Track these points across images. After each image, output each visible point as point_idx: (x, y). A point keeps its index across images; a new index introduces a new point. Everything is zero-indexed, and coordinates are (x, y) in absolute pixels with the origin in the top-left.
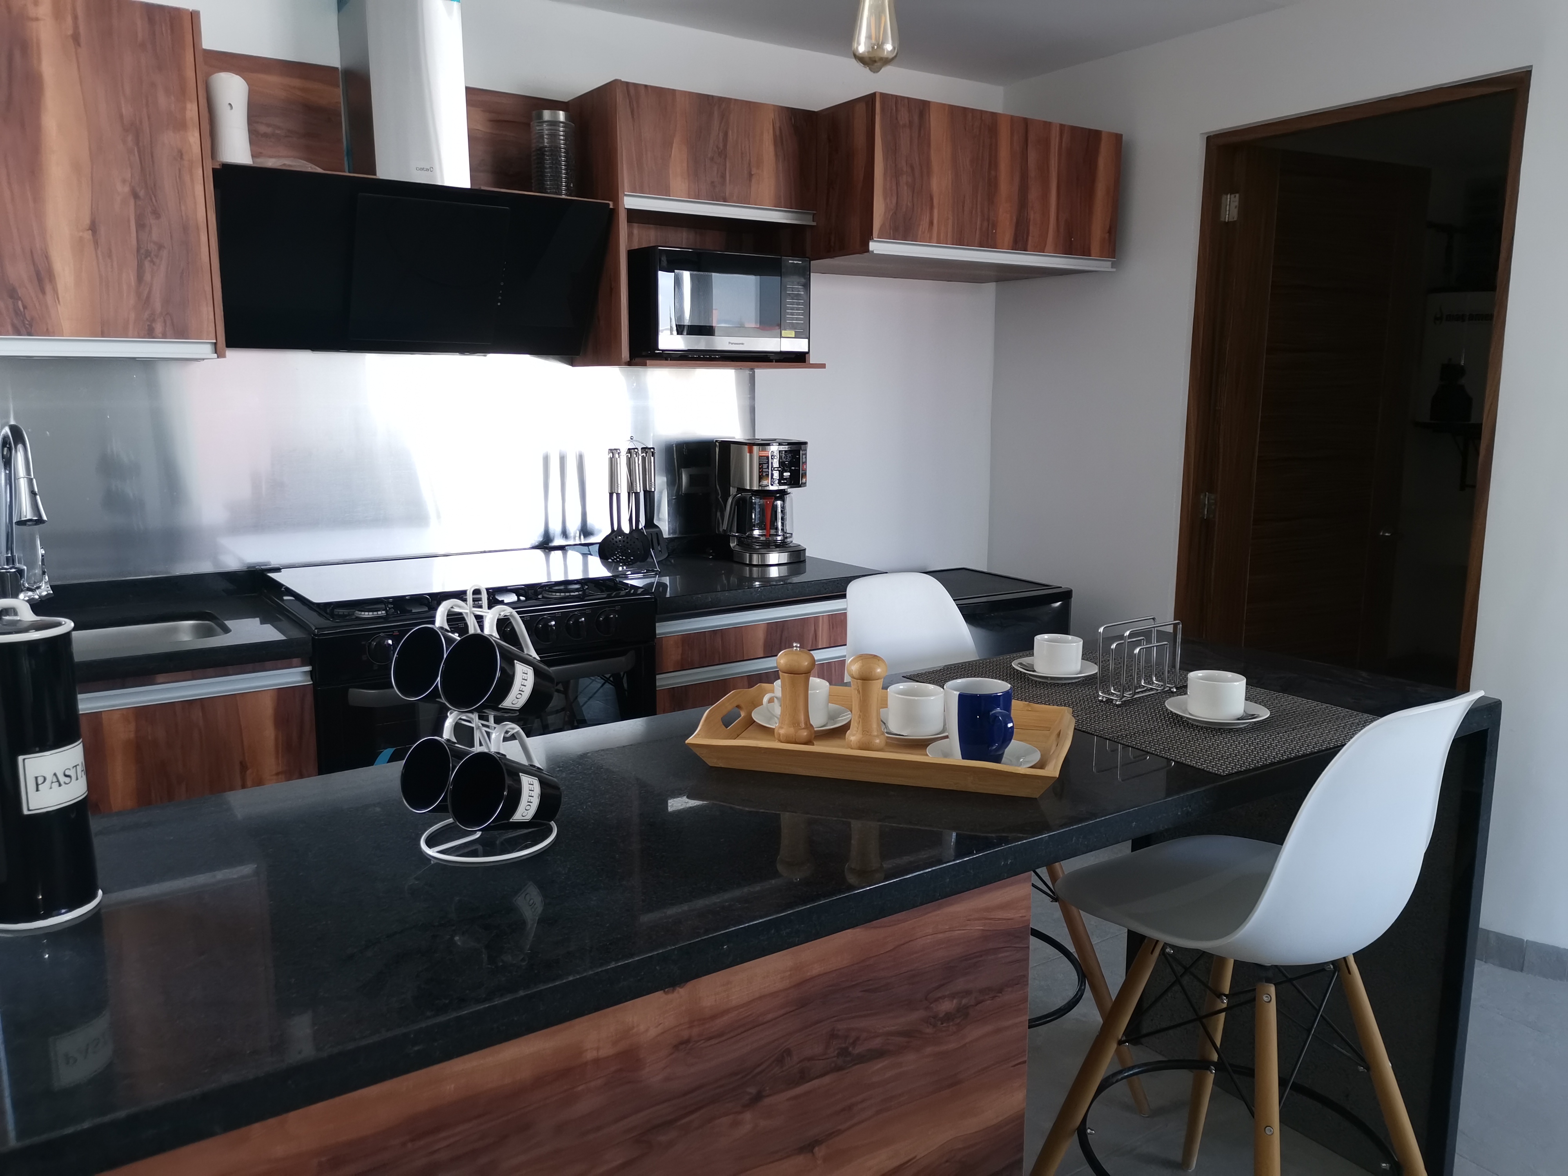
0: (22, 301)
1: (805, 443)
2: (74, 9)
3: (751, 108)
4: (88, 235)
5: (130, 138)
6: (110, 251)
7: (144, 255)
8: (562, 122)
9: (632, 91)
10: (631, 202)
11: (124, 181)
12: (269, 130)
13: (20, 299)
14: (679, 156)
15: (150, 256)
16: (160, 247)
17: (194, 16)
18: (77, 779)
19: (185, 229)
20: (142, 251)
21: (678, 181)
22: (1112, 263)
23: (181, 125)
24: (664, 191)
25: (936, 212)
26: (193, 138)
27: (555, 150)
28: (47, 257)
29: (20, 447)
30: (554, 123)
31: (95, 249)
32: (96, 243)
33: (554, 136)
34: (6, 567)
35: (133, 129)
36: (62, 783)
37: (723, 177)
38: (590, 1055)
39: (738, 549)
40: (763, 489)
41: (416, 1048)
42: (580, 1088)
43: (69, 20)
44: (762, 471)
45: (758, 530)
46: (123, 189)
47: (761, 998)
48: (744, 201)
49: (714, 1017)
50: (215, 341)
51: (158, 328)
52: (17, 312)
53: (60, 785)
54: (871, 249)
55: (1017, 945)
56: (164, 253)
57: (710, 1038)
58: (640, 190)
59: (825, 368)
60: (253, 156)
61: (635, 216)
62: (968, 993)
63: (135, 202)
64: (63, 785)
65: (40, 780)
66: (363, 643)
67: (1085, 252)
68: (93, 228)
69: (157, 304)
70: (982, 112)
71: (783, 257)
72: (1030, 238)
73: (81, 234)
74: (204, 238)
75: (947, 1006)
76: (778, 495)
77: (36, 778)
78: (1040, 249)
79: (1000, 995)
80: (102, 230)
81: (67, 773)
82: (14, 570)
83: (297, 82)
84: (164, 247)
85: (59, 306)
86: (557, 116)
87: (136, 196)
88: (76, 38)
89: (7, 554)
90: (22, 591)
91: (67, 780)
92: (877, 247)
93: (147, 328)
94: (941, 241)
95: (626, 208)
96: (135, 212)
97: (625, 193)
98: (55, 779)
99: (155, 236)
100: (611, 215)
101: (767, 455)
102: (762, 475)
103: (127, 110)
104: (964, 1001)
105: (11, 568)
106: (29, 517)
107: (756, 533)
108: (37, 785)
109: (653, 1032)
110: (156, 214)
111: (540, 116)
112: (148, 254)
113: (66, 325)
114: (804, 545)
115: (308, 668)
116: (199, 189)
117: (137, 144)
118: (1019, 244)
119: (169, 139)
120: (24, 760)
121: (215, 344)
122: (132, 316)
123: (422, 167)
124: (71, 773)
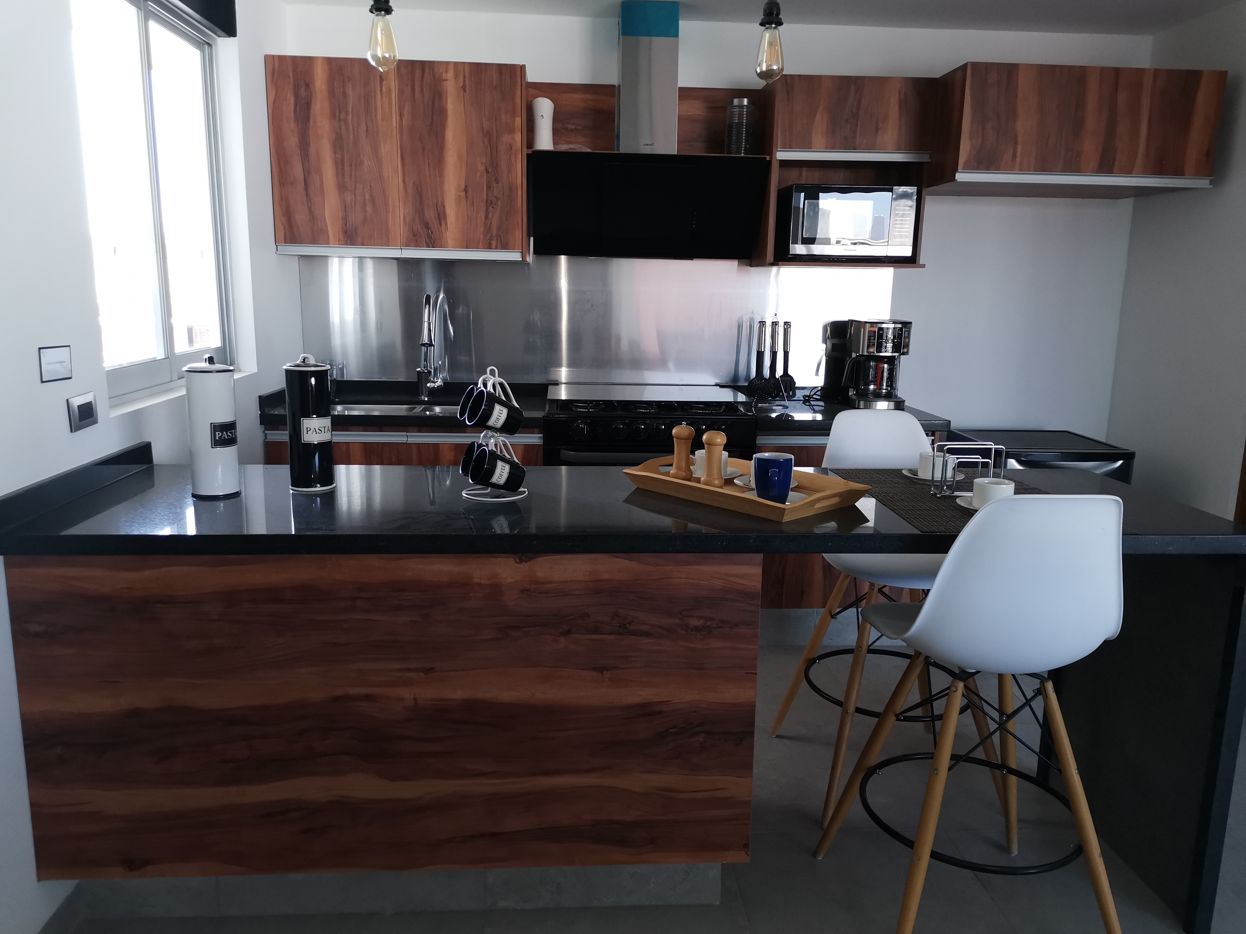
0: (431, 230)
1: (911, 323)
2: (464, 72)
3: (880, 82)
4: (463, 194)
5: (486, 140)
6: (473, 202)
7: (489, 204)
8: (745, 106)
9: (789, 81)
10: (781, 155)
11: (482, 164)
12: (573, 127)
13: (430, 228)
14: (820, 122)
15: (492, 204)
16: (498, 199)
17: (522, 68)
18: (325, 433)
19: (510, 189)
20: (489, 201)
21: (818, 137)
22: (1210, 181)
23: (512, 131)
24: (807, 146)
25: (1019, 149)
26: (518, 137)
27: (740, 124)
28: (444, 207)
29: (427, 306)
30: (741, 106)
31: (466, 201)
32: (467, 198)
33: (741, 115)
34: (423, 369)
35: (488, 135)
36: (317, 432)
37: (855, 132)
38: (476, 581)
39: (854, 397)
40: (870, 354)
41: (382, 544)
42: (472, 594)
43: (462, 79)
44: (870, 342)
45: (873, 386)
46: (481, 168)
47: (572, 581)
48: (870, 148)
49: (543, 583)
50: (521, 251)
51: (494, 243)
52: (428, 236)
53: (316, 433)
54: (956, 178)
55: (750, 602)
56: (499, 202)
57: (541, 593)
58: (789, 146)
59: (924, 267)
60: (554, 144)
61: (784, 164)
62: (712, 619)
63: (487, 175)
64: (318, 433)
65: (309, 429)
66: (570, 424)
67: (1179, 172)
68: (466, 190)
69: (494, 230)
70: (1070, 67)
71: (894, 187)
72: (1116, 163)
73: (459, 193)
74: (520, 193)
75: (694, 622)
76: (886, 360)
77: (307, 428)
78: (1128, 171)
79: (736, 627)
80: (470, 191)
81: (320, 429)
82: (426, 371)
83: (589, 96)
84: (499, 199)
85: (447, 232)
86: (743, 101)
87: (487, 172)
88: (464, 88)
89: (424, 362)
90: (429, 382)
91: (320, 432)
92: (960, 177)
93: (488, 243)
94: (1022, 170)
95: (777, 160)
96: (486, 180)
97: (778, 149)
98: (314, 430)
99: (495, 193)
100: (768, 165)
101: (874, 330)
102: (870, 344)
103: (486, 125)
104: (708, 623)
105: (426, 370)
106: (426, 342)
107: (872, 387)
108: (307, 431)
109: (510, 580)
110: (497, 181)
111: (732, 102)
112: (491, 203)
113: (450, 242)
114: (904, 398)
115: (541, 435)
116: (519, 165)
117: (490, 142)
118: (1105, 168)
119: (506, 138)
120: (303, 420)
121: (522, 252)
122: (482, 237)
123: (647, 143)
124: (322, 429)
